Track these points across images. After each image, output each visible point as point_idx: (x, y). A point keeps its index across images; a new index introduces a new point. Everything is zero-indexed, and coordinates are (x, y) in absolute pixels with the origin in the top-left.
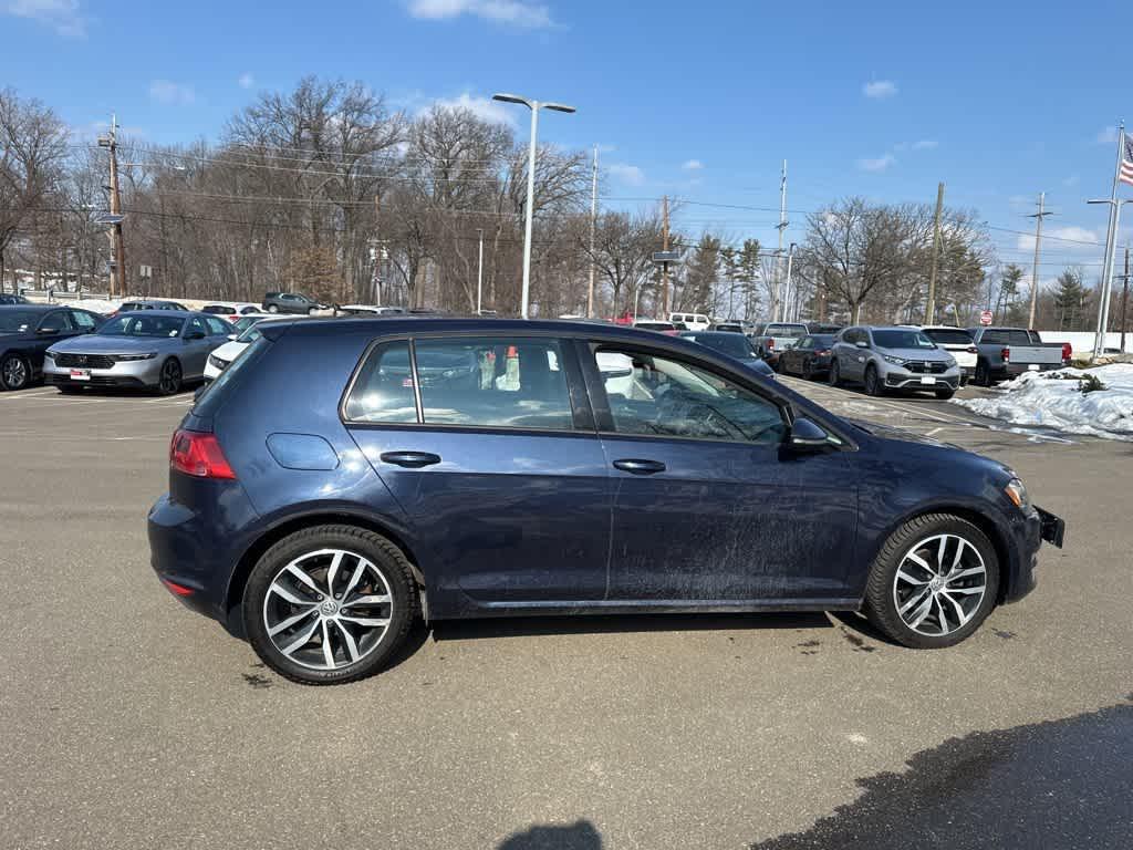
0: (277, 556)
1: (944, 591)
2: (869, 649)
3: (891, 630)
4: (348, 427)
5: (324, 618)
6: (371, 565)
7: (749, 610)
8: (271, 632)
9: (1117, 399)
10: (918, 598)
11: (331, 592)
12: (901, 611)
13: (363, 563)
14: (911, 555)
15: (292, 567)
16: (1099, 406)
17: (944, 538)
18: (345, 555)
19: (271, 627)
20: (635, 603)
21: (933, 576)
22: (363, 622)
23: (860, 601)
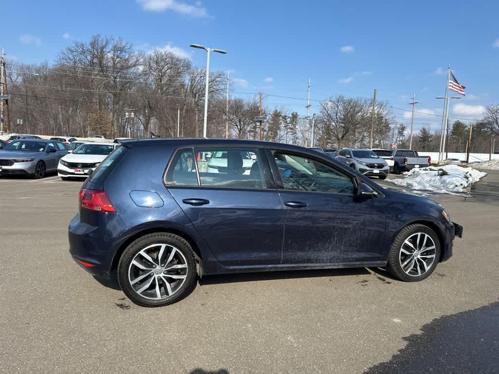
0: (136, 247)
1: (419, 257)
2: (389, 283)
3: (400, 276)
4: (167, 188)
5: (156, 276)
6: (178, 250)
7: (340, 267)
8: (132, 283)
9: (454, 179)
10: (409, 260)
11: (160, 264)
12: (402, 266)
13: (175, 250)
14: (406, 241)
15: (142, 252)
16: (447, 182)
17: (419, 234)
18: (166, 246)
19: (132, 280)
20: (293, 265)
21: (415, 250)
22: (175, 277)
23: (386, 262)
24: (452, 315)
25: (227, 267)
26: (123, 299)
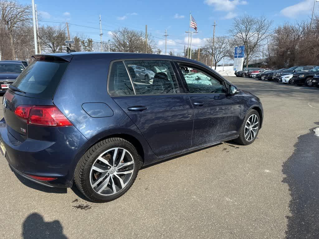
2: (238, 148)
3: (244, 142)
4: (113, 98)
5: (111, 175)
8: (93, 186)
10: (248, 132)
11: (114, 165)
12: (245, 136)
13: (125, 151)
14: (248, 121)
15: (100, 158)
17: (253, 115)
18: (118, 149)
21: (250, 126)
22: (125, 173)
23: (239, 135)
24: (286, 161)
25: (160, 157)
26: (76, 200)
